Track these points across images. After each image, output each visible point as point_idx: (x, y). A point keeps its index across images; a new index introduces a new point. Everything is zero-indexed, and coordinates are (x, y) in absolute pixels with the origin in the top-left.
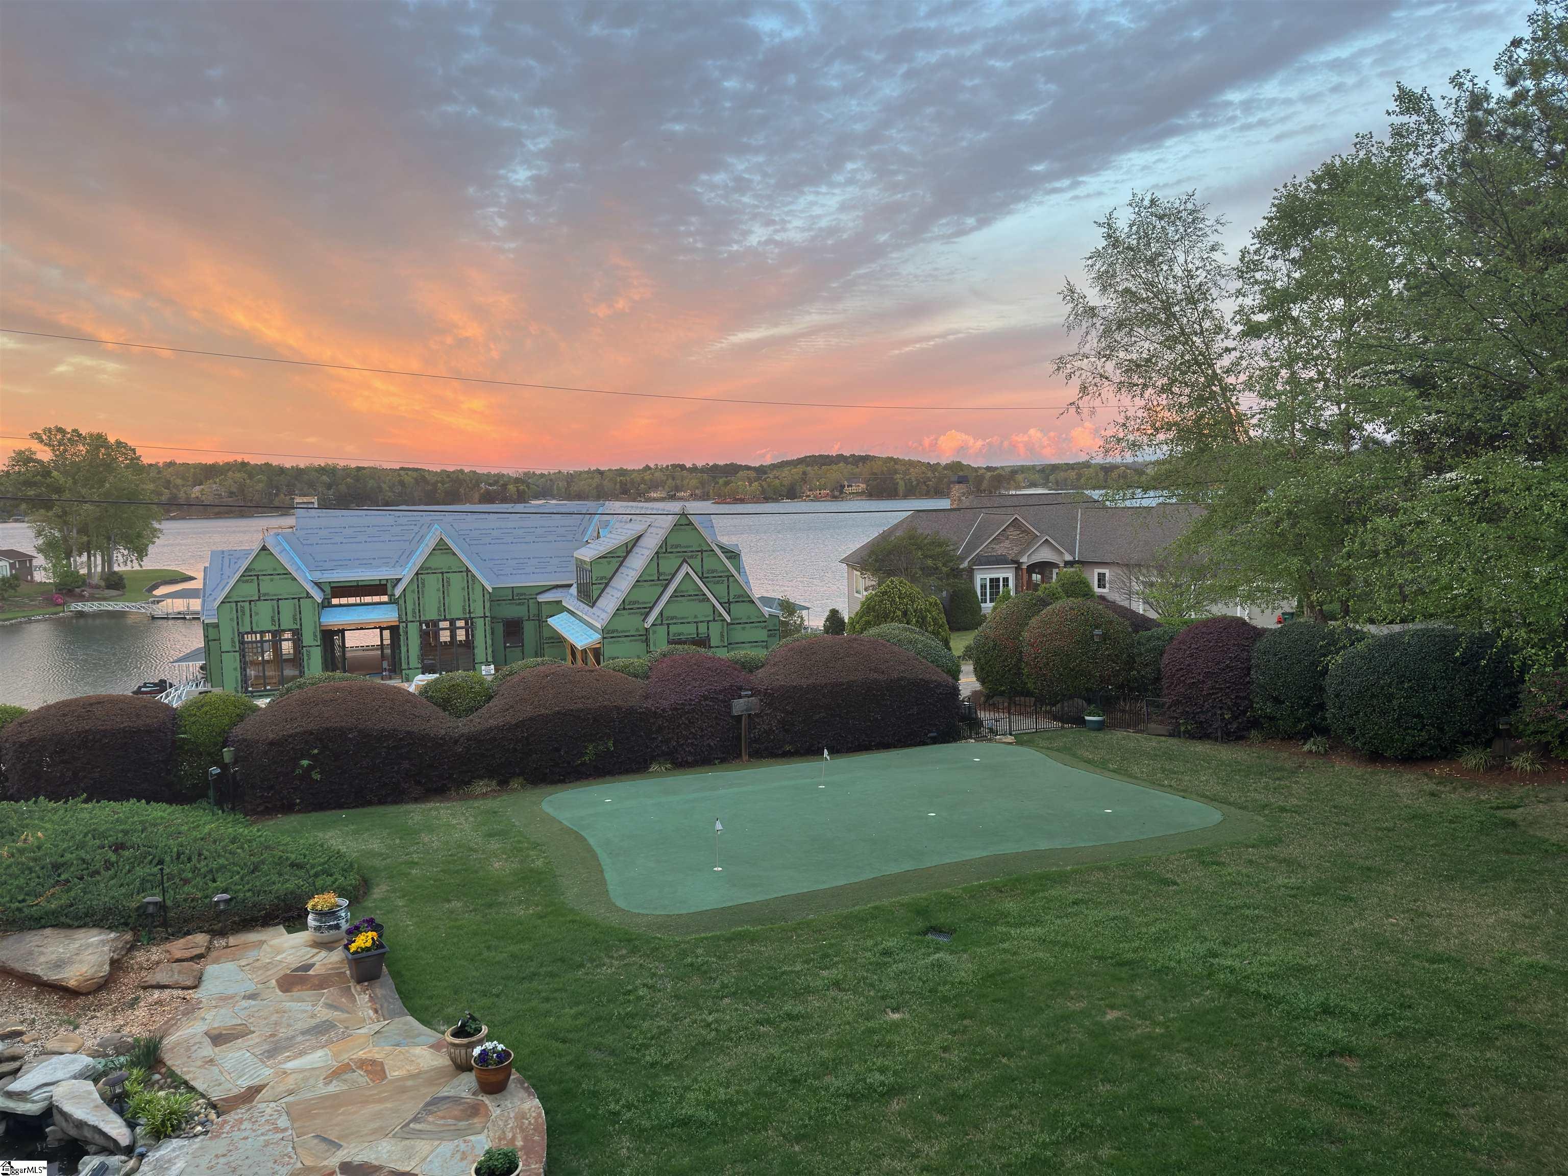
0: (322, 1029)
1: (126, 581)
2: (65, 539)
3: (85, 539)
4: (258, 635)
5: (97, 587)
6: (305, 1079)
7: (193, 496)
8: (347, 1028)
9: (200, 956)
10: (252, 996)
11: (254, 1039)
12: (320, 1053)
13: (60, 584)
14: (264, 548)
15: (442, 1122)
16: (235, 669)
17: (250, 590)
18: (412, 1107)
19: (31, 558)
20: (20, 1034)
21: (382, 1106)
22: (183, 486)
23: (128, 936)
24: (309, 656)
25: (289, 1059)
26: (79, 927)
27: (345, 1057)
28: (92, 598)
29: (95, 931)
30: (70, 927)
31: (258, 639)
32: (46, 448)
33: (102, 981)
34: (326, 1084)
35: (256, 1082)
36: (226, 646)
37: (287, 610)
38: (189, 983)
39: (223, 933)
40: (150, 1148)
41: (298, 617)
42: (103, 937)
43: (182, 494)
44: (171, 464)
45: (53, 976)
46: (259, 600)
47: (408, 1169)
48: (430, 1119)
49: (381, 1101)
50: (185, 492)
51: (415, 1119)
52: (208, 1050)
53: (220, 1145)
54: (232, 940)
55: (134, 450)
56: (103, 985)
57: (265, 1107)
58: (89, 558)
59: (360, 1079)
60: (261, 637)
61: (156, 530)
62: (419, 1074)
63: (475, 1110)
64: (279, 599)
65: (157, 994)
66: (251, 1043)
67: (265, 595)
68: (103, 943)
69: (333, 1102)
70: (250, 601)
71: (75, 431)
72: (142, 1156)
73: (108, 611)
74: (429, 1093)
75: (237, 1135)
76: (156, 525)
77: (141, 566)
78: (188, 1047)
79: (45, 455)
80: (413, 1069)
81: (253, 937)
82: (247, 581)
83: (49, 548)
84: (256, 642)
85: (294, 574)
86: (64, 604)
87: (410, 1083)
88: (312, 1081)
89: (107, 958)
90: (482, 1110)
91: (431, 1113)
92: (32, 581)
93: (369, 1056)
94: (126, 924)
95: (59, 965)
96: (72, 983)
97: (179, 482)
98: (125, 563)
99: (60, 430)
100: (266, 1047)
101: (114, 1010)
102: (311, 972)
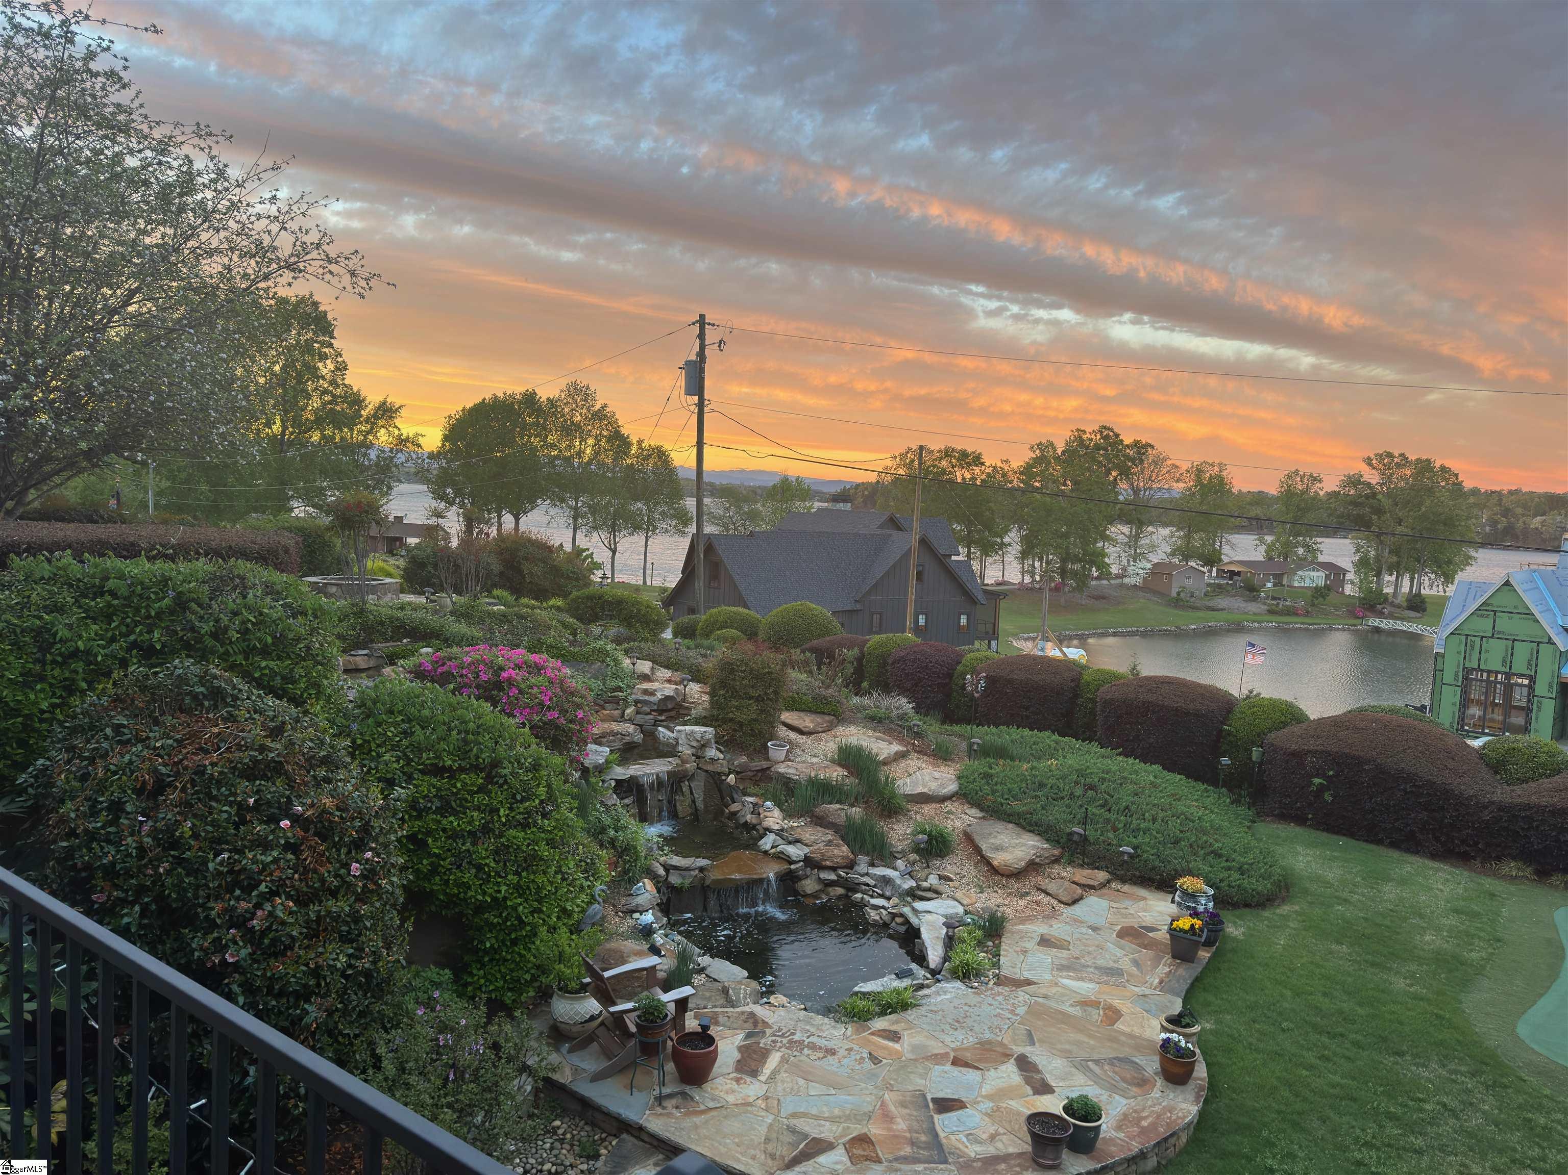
0: (1112, 972)
1: (1428, 605)
2: (1378, 558)
3: (1395, 559)
4: (1485, 674)
5: (1399, 606)
6: (1063, 995)
7: (1532, 526)
8: (1128, 981)
9: (1092, 887)
10: (1094, 929)
11: (1065, 954)
12: (1091, 986)
13: (1364, 599)
14: (1507, 583)
15: (1110, 1074)
16: (1454, 704)
17: (1484, 626)
18: (1107, 1052)
19: (1345, 572)
20: (951, 880)
21: (1086, 1040)
22: (1523, 515)
23: (1056, 852)
24: (1539, 708)
25: (1069, 978)
26: (1030, 831)
27: (1103, 998)
28: (1391, 616)
29: (1037, 838)
30: (1024, 828)
31: (1485, 677)
32: (1374, 471)
33: (1015, 871)
34: (1072, 1005)
35: (1034, 979)
36: (1448, 677)
37: (1522, 652)
38: (1064, 899)
39: (1124, 881)
40: (947, 980)
41: (1534, 663)
42: (1038, 844)
43: (1520, 524)
44: (1517, 492)
45: (989, 854)
46: (1492, 637)
47: (1053, 1084)
48: (1106, 1067)
49: (1090, 1036)
50: (1524, 523)
51: (1097, 1062)
52: (1030, 945)
53: (973, 999)
54: (1126, 888)
55: (1456, 475)
56: (1017, 874)
57: (1022, 995)
58: (1397, 578)
59: (1096, 1017)
60: (1488, 677)
61: (1470, 557)
62: (1138, 1037)
63: (1143, 1083)
64: (1514, 640)
65: (1041, 897)
66: (1060, 955)
67: (1499, 632)
68: (1034, 847)
69: (1064, 1018)
70: (1482, 637)
71: (1402, 455)
72: (939, 981)
73: (1403, 631)
74: (1125, 1052)
75: (990, 1000)
76: (1472, 553)
77: (1445, 592)
78: (1023, 936)
79: (1372, 477)
80: (1137, 1031)
81: (1142, 892)
82: (1482, 616)
83: (1362, 564)
84: (1482, 681)
85: (1538, 616)
86: (1363, 618)
87: (1123, 1038)
88: (1065, 999)
89: (1028, 858)
90: (1147, 1087)
91: (1112, 1064)
92: (1343, 593)
93: (1119, 1007)
94: (1058, 842)
95: (998, 848)
96: (995, 863)
97: (1519, 511)
98: (1431, 586)
99: (1390, 455)
100: (1064, 962)
101: (1010, 894)
102: (1150, 934)
